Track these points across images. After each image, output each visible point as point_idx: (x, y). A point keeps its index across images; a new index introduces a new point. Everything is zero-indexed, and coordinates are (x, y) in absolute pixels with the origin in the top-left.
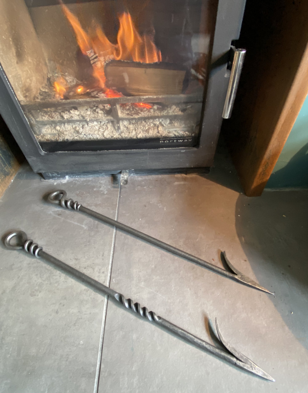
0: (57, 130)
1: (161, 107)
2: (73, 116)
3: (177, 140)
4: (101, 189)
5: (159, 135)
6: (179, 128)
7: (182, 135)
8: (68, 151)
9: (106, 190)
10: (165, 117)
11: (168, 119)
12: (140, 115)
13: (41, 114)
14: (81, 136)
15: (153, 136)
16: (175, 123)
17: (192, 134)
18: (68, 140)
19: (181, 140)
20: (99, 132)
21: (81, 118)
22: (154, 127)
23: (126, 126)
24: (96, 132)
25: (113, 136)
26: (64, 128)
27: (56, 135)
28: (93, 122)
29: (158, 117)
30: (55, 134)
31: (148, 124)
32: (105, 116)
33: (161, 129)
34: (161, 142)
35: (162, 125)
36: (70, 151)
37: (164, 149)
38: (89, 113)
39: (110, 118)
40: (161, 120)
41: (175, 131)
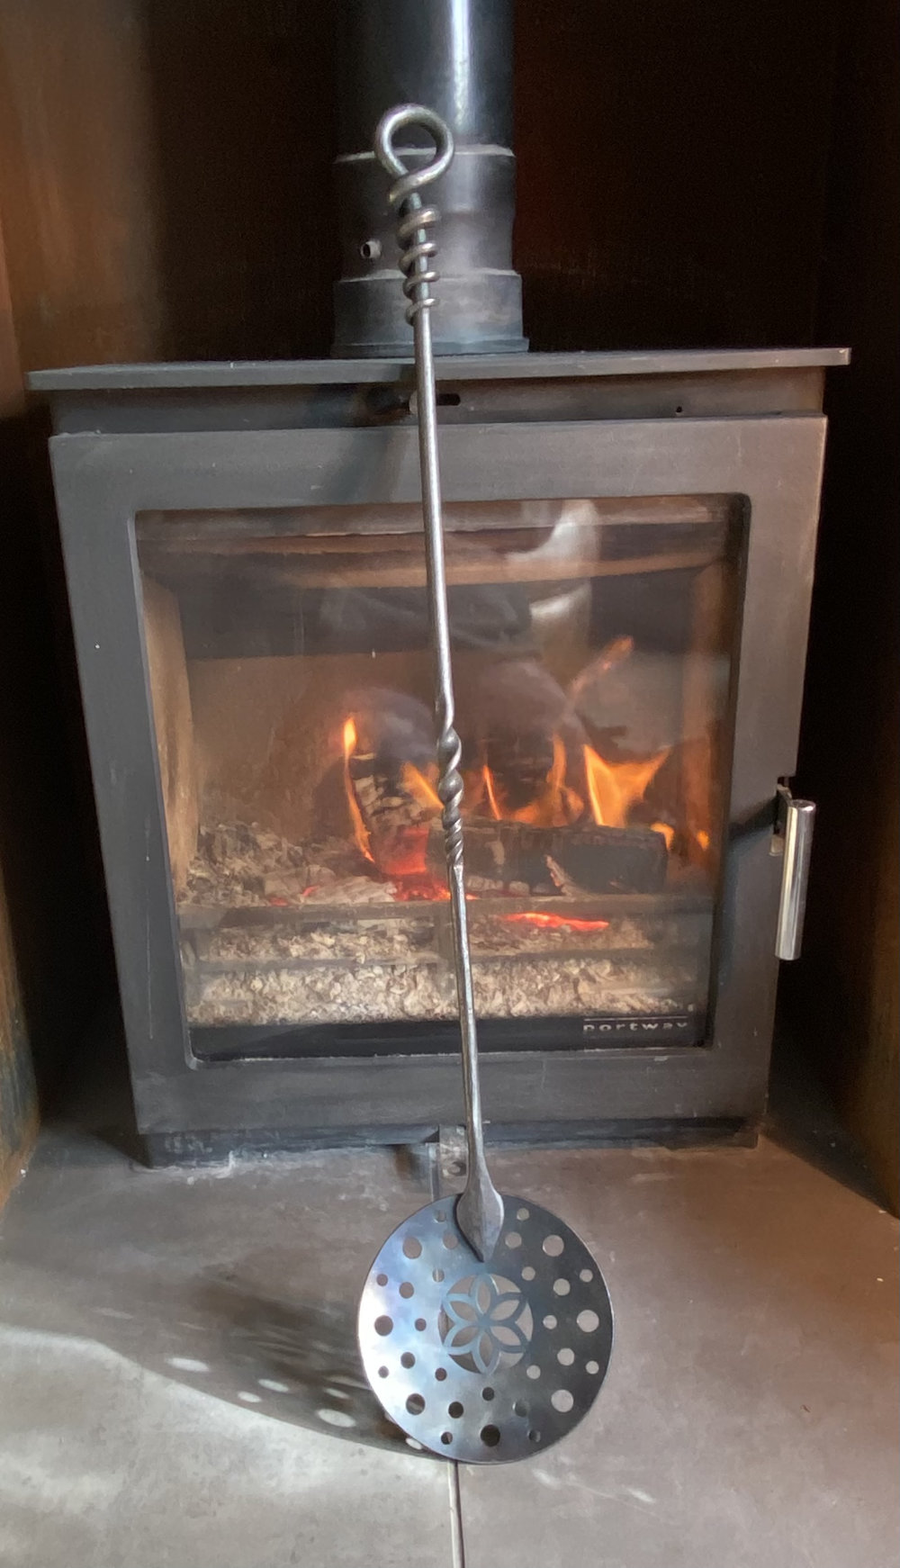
0: (253, 992)
2: (317, 949)
3: (639, 1023)
4: (365, 1195)
5: (580, 1005)
6: (642, 986)
7: (656, 1007)
9: (385, 1199)
10: (599, 955)
11: (605, 961)
12: (520, 947)
13: (217, 942)
15: (562, 1010)
16: (628, 971)
17: (686, 1007)
18: (286, 1021)
19: (653, 1024)
20: (389, 996)
21: (340, 955)
22: (562, 983)
24: (381, 997)
25: (433, 1010)
26: (274, 985)
27: (247, 1006)
28: (372, 967)
29: (578, 955)
30: (245, 1004)
31: (546, 973)
32: (412, 951)
33: (587, 989)
34: (586, 1028)
35: (591, 979)
37: (597, 1050)
38: (363, 940)
39: (428, 955)
40: (583, 965)
41: (632, 996)
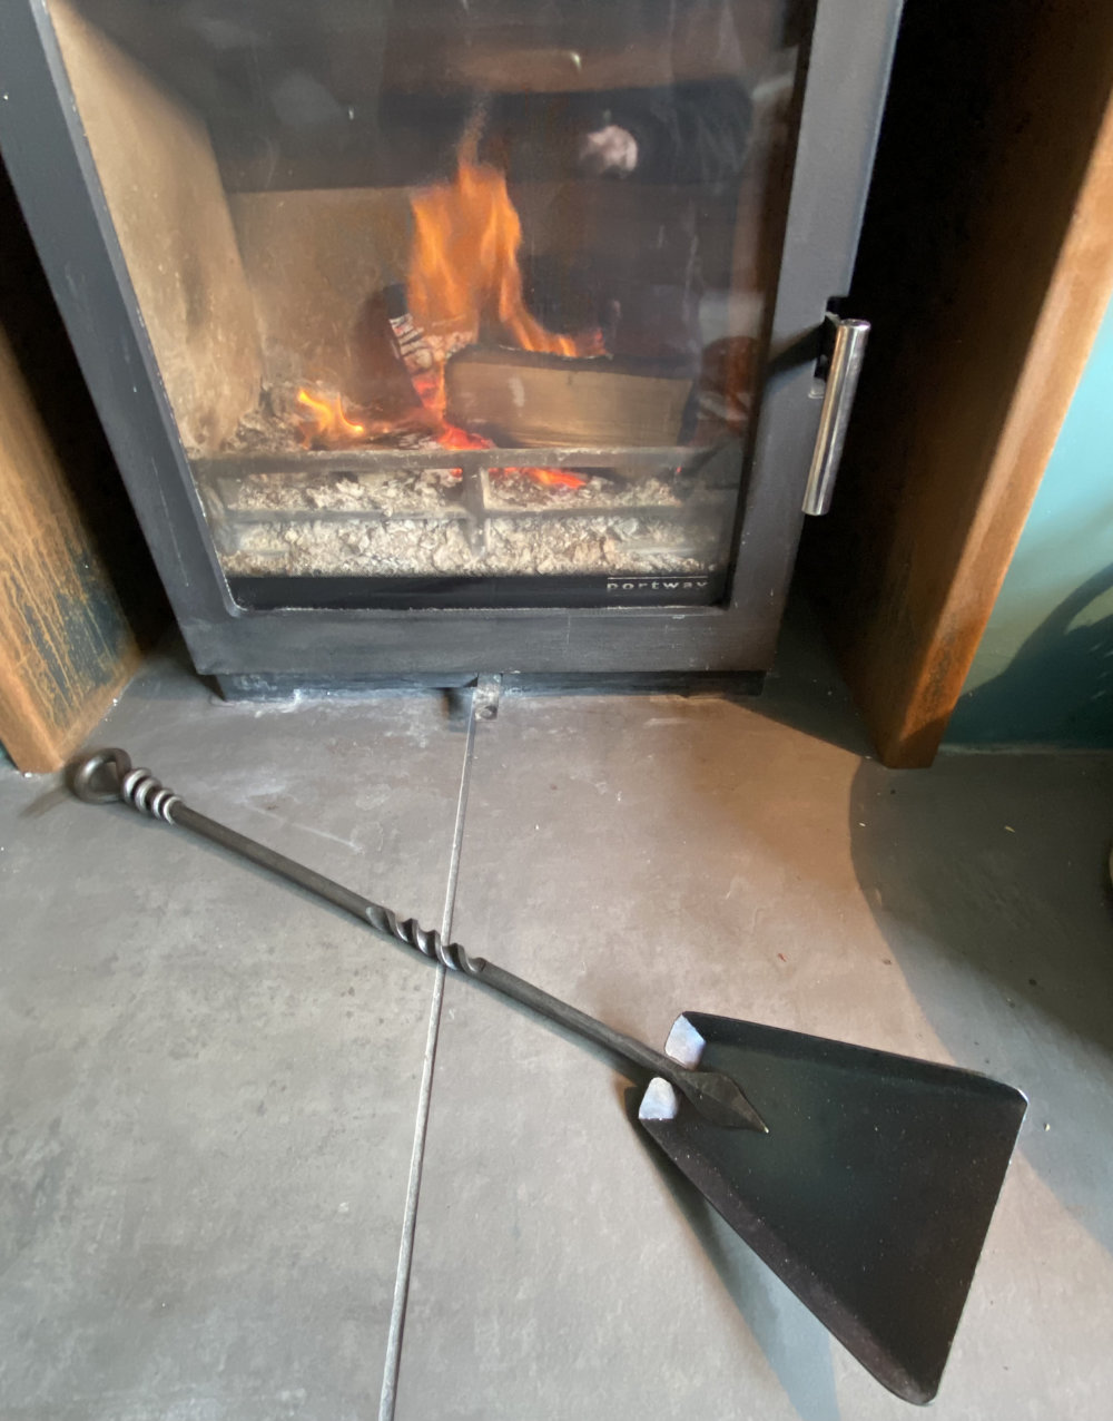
0: (289, 542)
1: (611, 483)
2: (344, 499)
3: (660, 582)
4: (409, 733)
5: (605, 564)
6: (667, 546)
7: (679, 566)
8: (315, 606)
9: (426, 737)
10: (624, 513)
11: (634, 520)
12: (549, 503)
13: (245, 490)
14: (363, 561)
15: (588, 569)
16: (655, 530)
17: (707, 566)
18: (320, 572)
19: (674, 584)
20: (419, 550)
21: (369, 508)
22: (590, 542)
23: (504, 535)
24: (411, 552)
25: (463, 566)
26: (309, 536)
27: (283, 557)
28: (403, 520)
29: (606, 513)
30: (281, 554)
31: (574, 532)
32: (441, 505)
33: (613, 548)
34: (609, 586)
35: (617, 538)
36: (323, 607)
37: (620, 608)
38: (392, 492)
39: (456, 509)
40: (611, 523)
41: (655, 555)
